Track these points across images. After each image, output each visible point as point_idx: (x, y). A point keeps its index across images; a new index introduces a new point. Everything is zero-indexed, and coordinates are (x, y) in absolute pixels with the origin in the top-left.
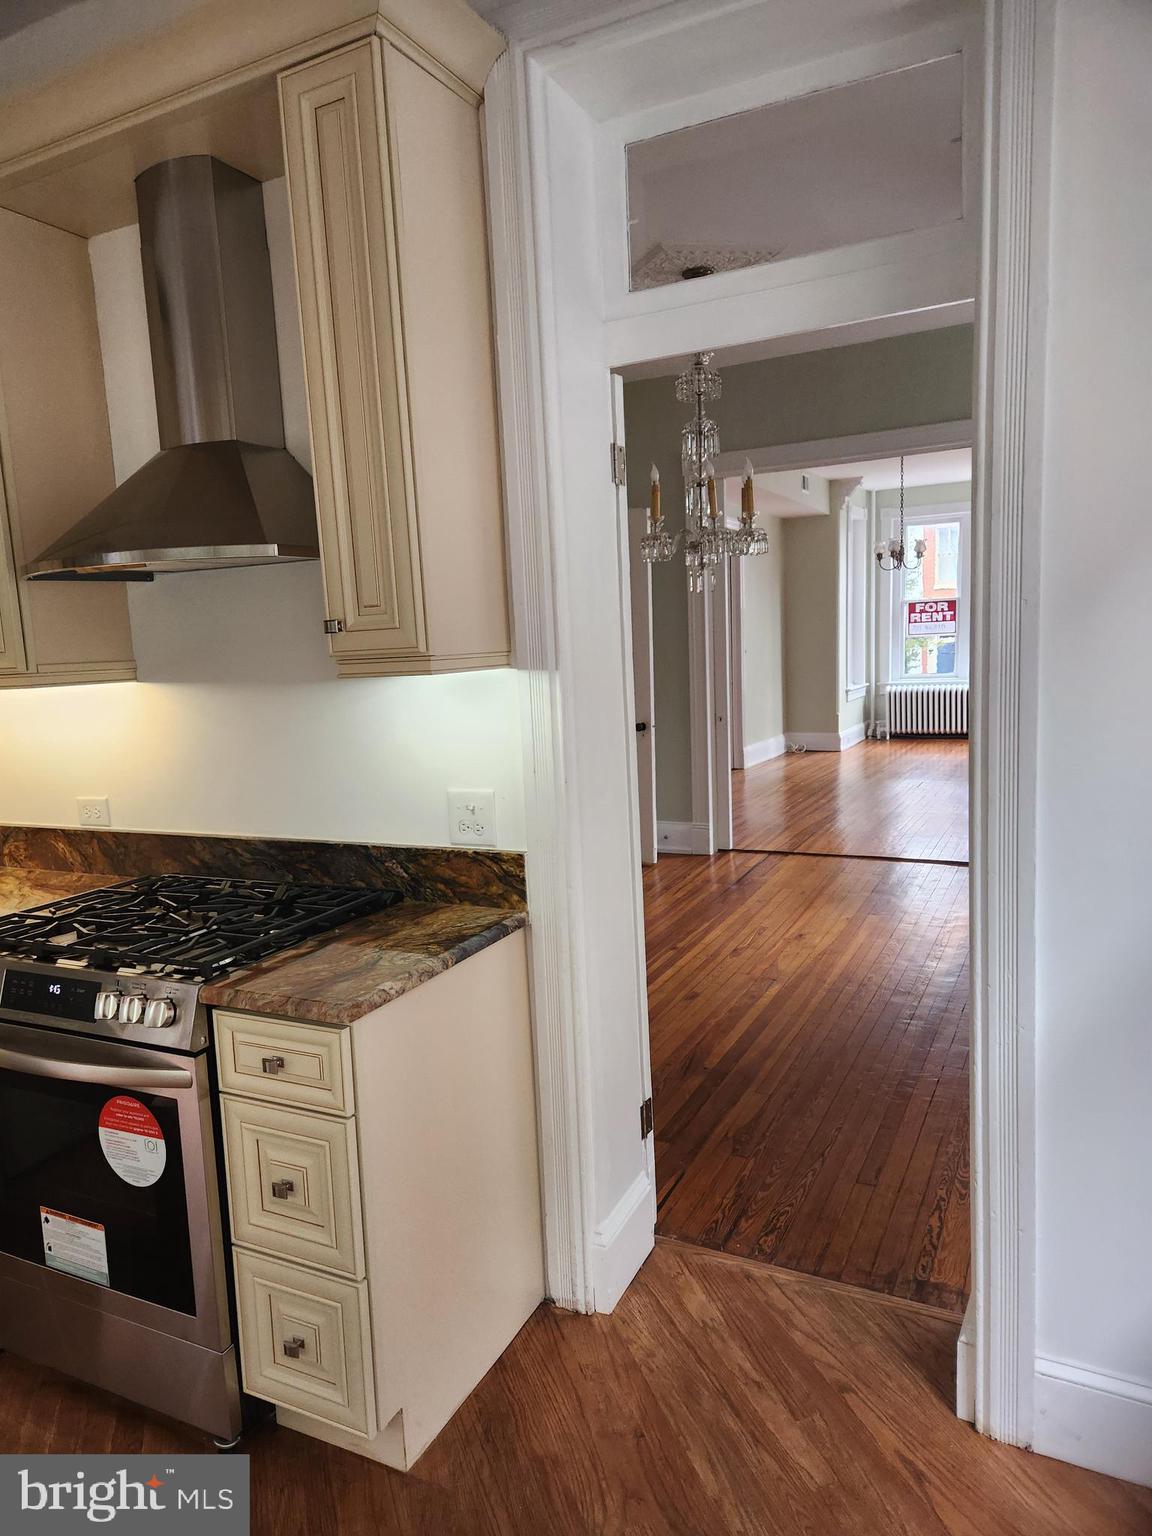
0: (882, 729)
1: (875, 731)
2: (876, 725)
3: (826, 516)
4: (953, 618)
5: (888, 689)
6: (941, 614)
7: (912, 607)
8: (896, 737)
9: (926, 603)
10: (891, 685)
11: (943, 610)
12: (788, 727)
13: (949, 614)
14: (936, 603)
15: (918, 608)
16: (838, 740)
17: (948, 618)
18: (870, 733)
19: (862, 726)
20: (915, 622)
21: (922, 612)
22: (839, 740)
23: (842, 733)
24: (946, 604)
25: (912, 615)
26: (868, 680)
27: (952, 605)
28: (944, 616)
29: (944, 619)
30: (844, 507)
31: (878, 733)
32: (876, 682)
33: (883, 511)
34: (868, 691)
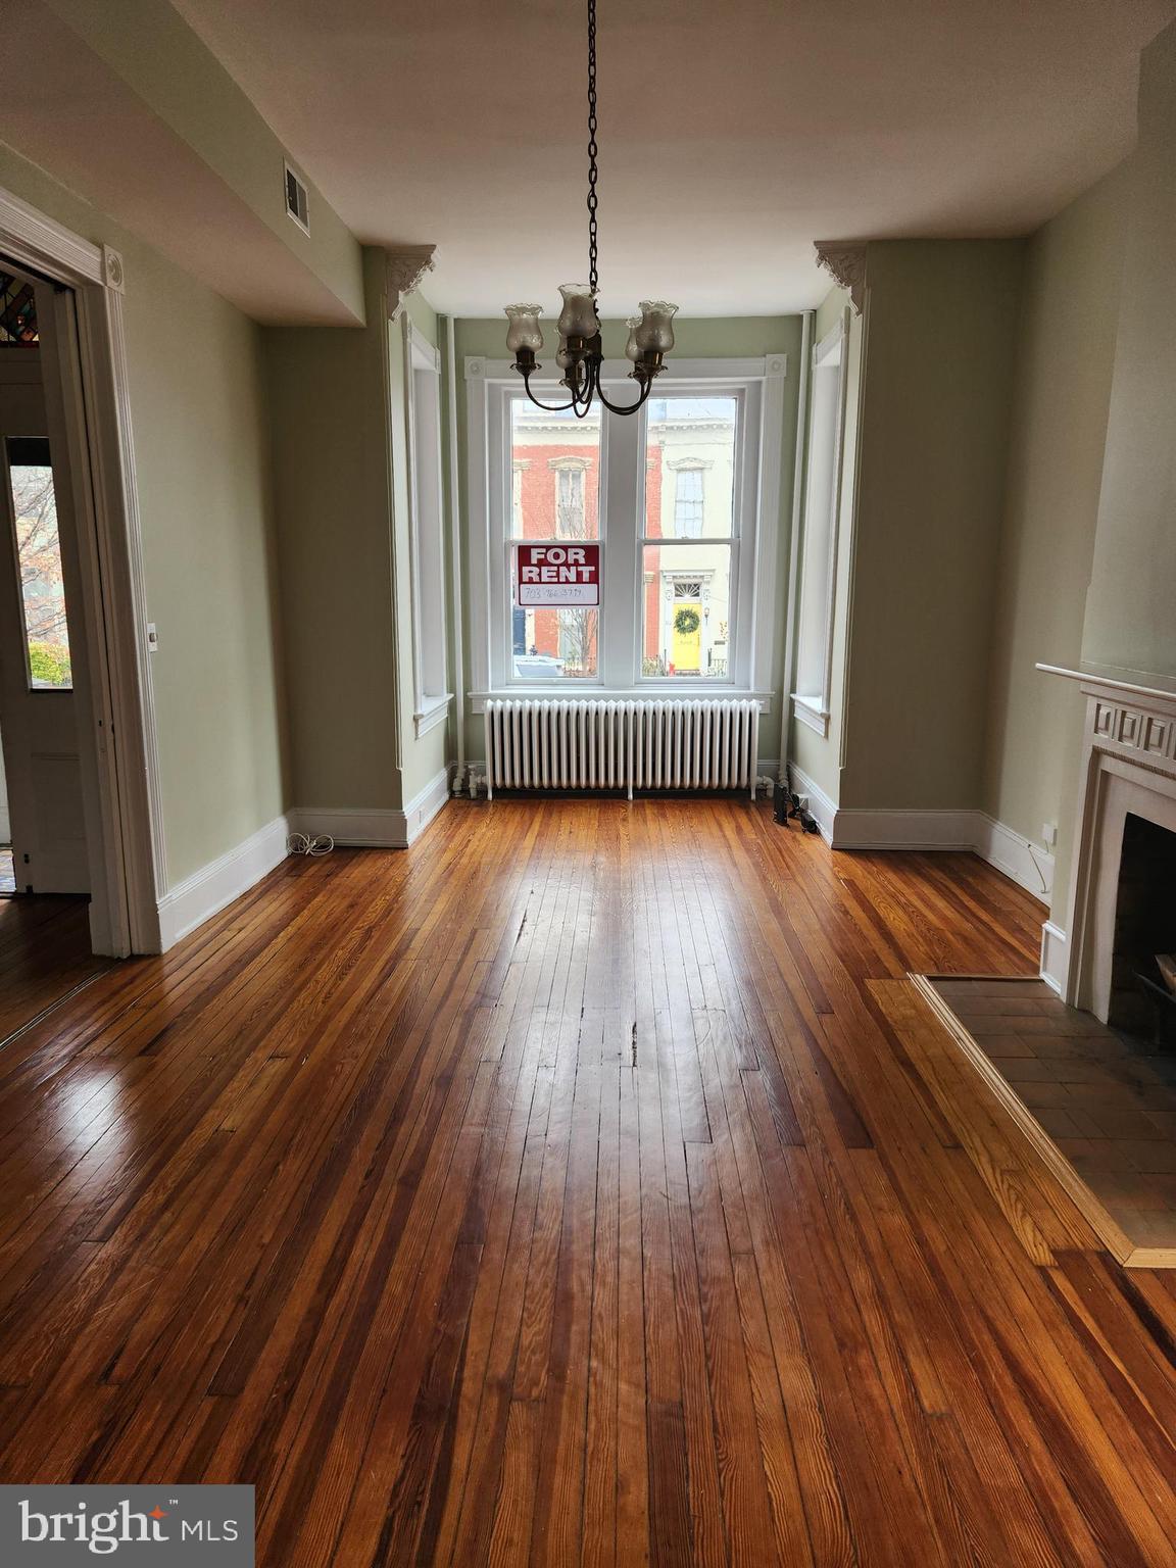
0: (478, 780)
1: (466, 781)
2: (467, 774)
3: (363, 329)
4: (594, 578)
5: (489, 703)
6: (573, 569)
7: (524, 553)
8: (502, 793)
9: (548, 548)
10: (494, 700)
11: (576, 563)
12: (295, 794)
13: (586, 571)
14: (565, 548)
15: (535, 556)
16: (402, 823)
17: (586, 576)
18: (457, 786)
19: (443, 774)
20: (531, 581)
21: (542, 563)
22: (404, 822)
23: (409, 808)
24: (582, 552)
25: (525, 569)
26: (452, 689)
27: (592, 553)
28: (579, 574)
29: (579, 580)
30: (397, 314)
31: (472, 785)
32: (466, 690)
33: (469, 361)
34: (452, 707)
